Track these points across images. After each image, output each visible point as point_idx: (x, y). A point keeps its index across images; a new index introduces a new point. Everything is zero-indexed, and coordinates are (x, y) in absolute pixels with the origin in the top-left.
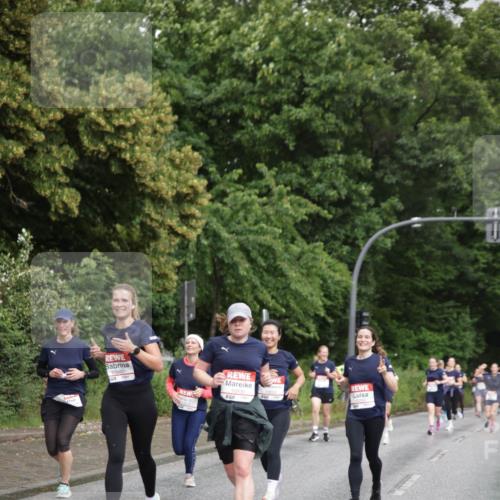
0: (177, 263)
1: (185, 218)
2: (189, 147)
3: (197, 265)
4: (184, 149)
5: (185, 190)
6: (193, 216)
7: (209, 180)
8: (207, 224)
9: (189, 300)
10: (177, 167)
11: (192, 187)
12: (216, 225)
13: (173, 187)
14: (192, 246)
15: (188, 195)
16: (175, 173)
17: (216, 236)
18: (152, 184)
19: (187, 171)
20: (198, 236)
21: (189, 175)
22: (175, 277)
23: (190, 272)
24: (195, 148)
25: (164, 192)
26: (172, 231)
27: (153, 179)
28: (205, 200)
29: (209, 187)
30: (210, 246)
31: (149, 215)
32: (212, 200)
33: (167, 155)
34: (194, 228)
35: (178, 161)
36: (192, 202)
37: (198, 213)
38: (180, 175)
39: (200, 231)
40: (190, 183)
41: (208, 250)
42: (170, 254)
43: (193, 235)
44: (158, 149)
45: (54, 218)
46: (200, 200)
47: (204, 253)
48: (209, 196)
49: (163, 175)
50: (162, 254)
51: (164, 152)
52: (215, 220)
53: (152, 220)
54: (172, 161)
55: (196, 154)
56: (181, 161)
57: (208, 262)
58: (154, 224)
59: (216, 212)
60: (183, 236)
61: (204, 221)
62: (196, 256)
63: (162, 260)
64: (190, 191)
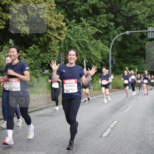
0: (58, 48)
1: (60, 34)
2: (60, 13)
3: (64, 48)
4: (58, 14)
5: (59, 26)
6: (62, 34)
7: (66, 23)
8: (66, 36)
9: (62, 58)
10: (57, 19)
11: (61, 25)
12: (69, 36)
13: (56, 25)
14: (62, 43)
15: (60, 27)
16: (56, 21)
17: (69, 39)
18: (50, 25)
19: (60, 20)
20: (64, 40)
21: (60, 22)
22: (58, 52)
23: (62, 50)
24: (62, 14)
25: (53, 27)
26: (56, 38)
27: (50, 23)
28: (65, 29)
29: (67, 25)
30: (68, 42)
31: (48, 33)
32: (68, 29)
33: (54, 16)
34: (63, 37)
35: (57, 18)
36: (61, 29)
37: (63, 33)
38: (58, 22)
39: (64, 38)
40: (61, 24)
41: (67, 44)
42: (56, 45)
43: (62, 39)
44: (51, 14)
45: (22, 36)
46: (64, 29)
47: (66, 44)
48: (67, 28)
49: (53, 22)
50: (54, 45)
51: (53, 15)
52: (69, 34)
53: (50, 35)
54: (55, 18)
55: (62, 15)
56: (58, 17)
57: (67, 47)
58: (50, 36)
59: (69, 32)
60: (59, 40)
61: (65, 35)
62: (64, 46)
63: (54, 47)
64: (61, 26)
